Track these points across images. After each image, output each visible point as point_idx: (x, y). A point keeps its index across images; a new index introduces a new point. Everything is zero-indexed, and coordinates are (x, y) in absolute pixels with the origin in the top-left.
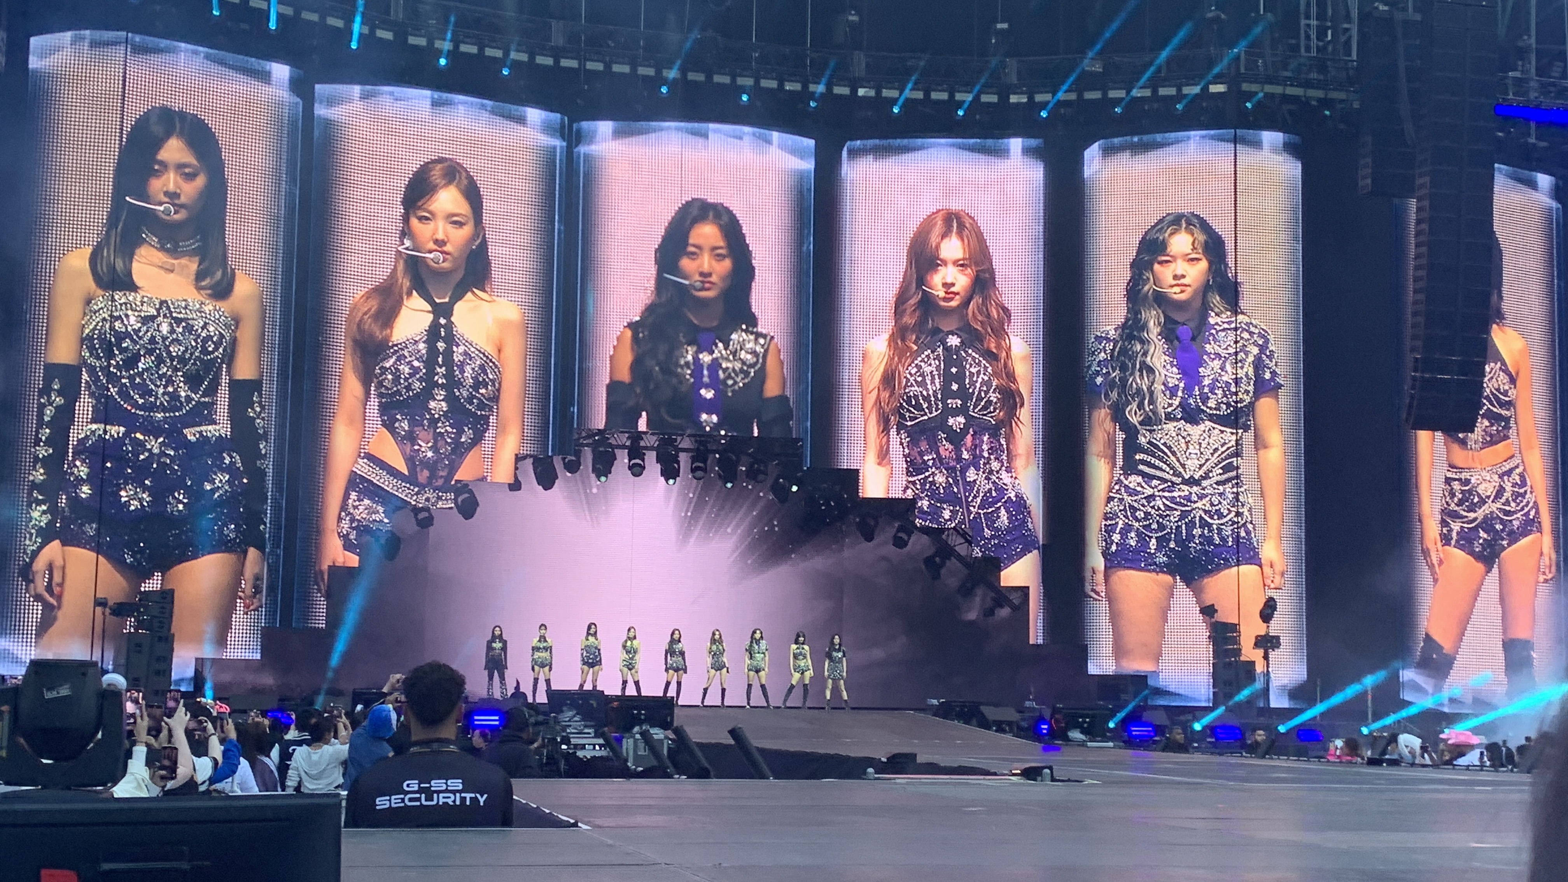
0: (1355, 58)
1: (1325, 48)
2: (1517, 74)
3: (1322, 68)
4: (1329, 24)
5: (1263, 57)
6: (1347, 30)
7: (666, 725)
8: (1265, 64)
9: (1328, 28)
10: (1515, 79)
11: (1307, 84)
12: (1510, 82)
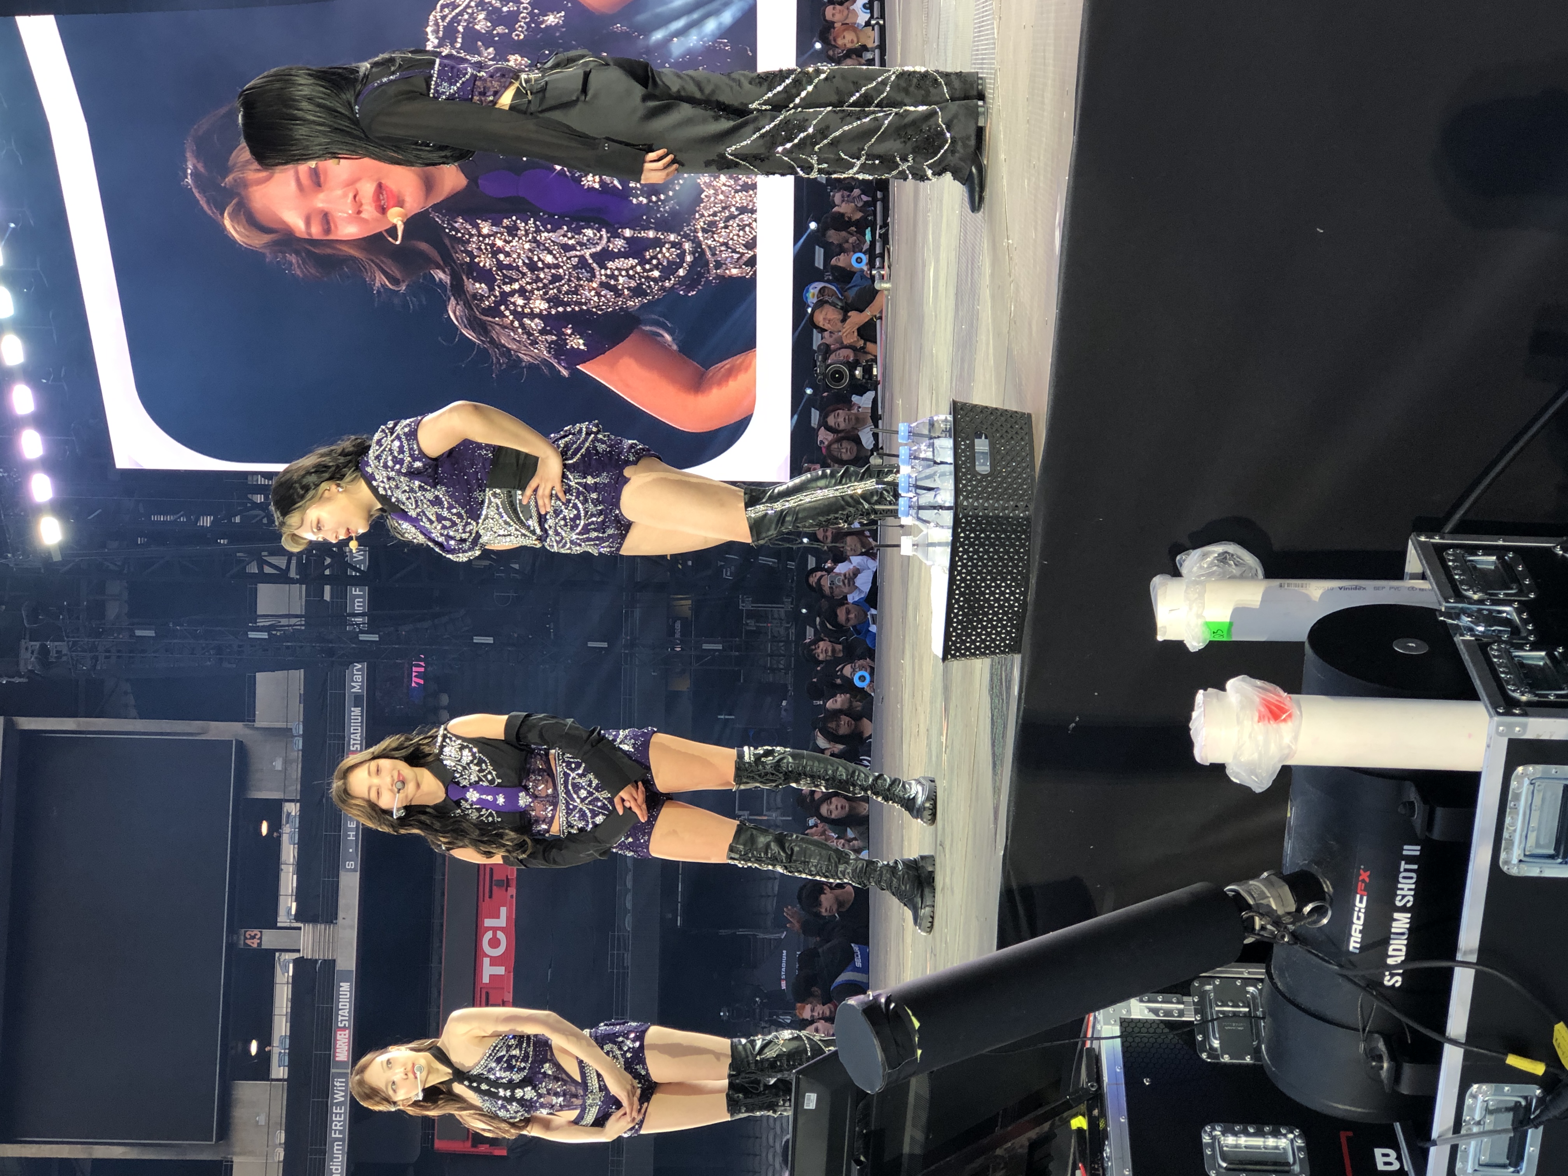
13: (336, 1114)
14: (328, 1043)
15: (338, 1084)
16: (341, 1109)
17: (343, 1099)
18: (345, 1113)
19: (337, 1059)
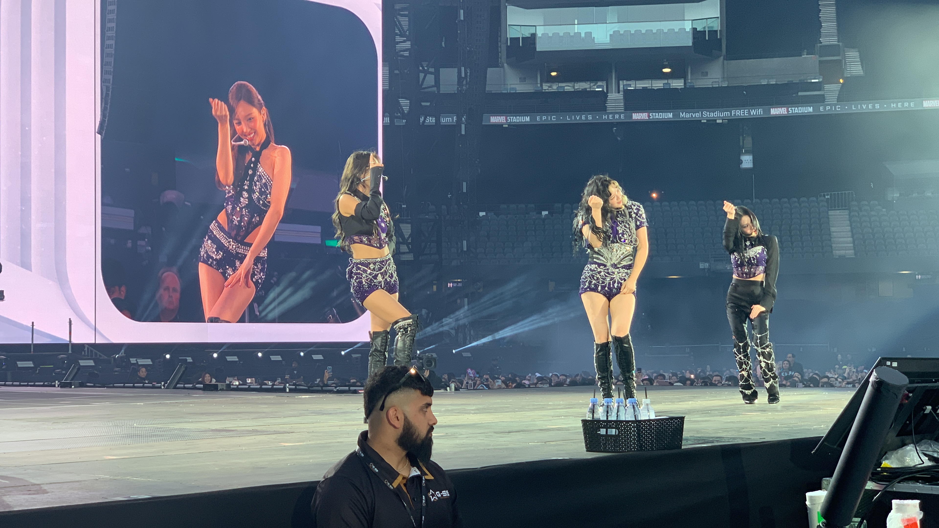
13: (744, 112)
14: (779, 104)
15: (759, 111)
16: (747, 114)
17: (752, 114)
18: (745, 116)
19: (771, 109)
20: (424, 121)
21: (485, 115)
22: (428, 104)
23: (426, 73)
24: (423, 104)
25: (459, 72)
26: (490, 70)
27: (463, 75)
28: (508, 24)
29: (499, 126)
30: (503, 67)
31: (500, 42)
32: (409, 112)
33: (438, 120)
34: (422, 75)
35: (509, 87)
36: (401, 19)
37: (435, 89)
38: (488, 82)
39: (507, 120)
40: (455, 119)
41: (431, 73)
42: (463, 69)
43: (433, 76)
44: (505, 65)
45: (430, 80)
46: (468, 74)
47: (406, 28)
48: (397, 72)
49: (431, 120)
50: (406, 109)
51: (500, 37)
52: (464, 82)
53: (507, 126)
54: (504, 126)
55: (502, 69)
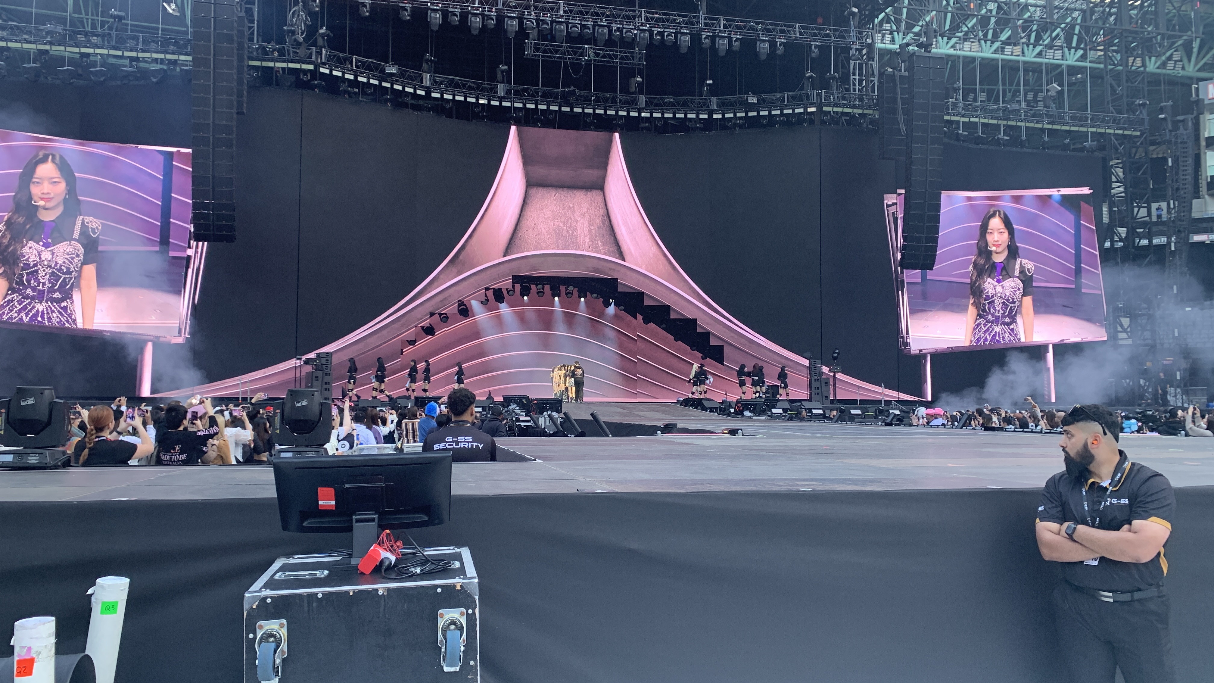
0: (876, 93)
1: (862, 88)
2: (953, 100)
3: (861, 99)
4: (864, 78)
5: (833, 94)
6: (873, 81)
7: (559, 412)
8: (834, 98)
9: (864, 80)
10: (952, 102)
11: (854, 107)
12: (950, 104)
20: (1139, 243)
21: (1191, 235)
22: (1142, 230)
23: (1139, 207)
24: (1138, 230)
25: (1169, 205)
26: (1195, 201)
27: (1172, 206)
28: (1208, 164)
29: (1202, 243)
30: (1204, 198)
31: (1201, 179)
32: (1126, 237)
33: (1150, 242)
34: (1136, 210)
35: (1210, 212)
36: (1117, 170)
37: (1147, 218)
38: (1193, 210)
39: (1208, 237)
40: (1166, 240)
41: (1144, 207)
42: (1172, 202)
43: (1146, 209)
44: (1206, 196)
45: (1143, 212)
46: (1177, 205)
47: (1122, 177)
48: (1115, 209)
49: (1144, 242)
50: (1124, 235)
51: (1201, 175)
52: (1173, 212)
53: (1209, 242)
54: (1207, 242)
55: (1203, 200)
